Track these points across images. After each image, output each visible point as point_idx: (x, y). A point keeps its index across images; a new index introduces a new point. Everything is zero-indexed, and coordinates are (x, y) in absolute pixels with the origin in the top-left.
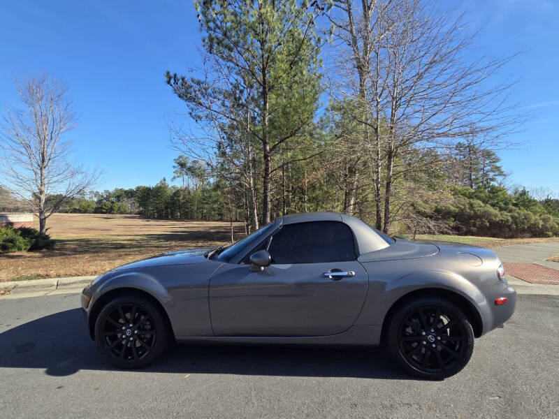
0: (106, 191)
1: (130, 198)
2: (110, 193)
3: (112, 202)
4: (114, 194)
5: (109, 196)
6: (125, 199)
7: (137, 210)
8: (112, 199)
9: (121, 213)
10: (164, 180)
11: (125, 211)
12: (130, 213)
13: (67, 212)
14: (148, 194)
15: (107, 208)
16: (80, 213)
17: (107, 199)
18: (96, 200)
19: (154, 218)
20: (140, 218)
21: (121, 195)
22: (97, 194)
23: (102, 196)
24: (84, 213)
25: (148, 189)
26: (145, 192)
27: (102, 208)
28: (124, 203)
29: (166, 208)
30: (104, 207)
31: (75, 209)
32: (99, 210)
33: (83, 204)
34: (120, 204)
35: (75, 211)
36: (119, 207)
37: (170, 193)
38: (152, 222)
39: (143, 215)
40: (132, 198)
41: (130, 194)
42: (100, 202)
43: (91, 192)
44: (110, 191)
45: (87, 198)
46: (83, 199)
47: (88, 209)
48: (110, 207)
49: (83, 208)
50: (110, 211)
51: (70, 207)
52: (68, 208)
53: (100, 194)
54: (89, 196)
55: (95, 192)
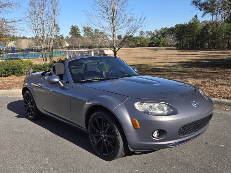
0: (156, 31)
1: (171, 34)
2: (158, 32)
3: (160, 38)
4: (161, 32)
6: (168, 35)
7: (175, 43)
8: (160, 36)
9: (165, 46)
10: (196, 16)
11: (167, 44)
12: (171, 46)
13: (134, 47)
14: (183, 30)
15: (156, 43)
16: (141, 47)
17: (156, 36)
18: (149, 37)
19: (187, 49)
20: (177, 49)
21: (166, 32)
22: (150, 33)
23: (153, 34)
24: (143, 47)
25: (184, 26)
26: (181, 29)
27: (153, 43)
28: (167, 39)
29: (197, 40)
30: (154, 42)
31: (138, 44)
32: (150, 45)
33: (143, 40)
34: (163, 39)
35: (138, 46)
36: (164, 42)
37: (200, 27)
38: (186, 52)
39: (180, 47)
40: (173, 35)
41: (171, 31)
42: (152, 38)
43: (147, 32)
44: (158, 30)
45: (145, 36)
46: (142, 37)
47: (145, 44)
48: (158, 41)
49: (142, 44)
50: (158, 45)
51: (135, 43)
52: (134, 44)
53: (152, 33)
54: (146, 35)
55: (149, 32)
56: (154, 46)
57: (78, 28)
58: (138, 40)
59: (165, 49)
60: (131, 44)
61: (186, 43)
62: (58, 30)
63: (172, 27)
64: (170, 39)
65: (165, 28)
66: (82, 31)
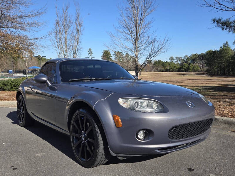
0: (186, 56)
1: (201, 60)
2: (188, 58)
3: (190, 64)
4: (191, 58)
5: (188, 59)
6: (198, 61)
7: (205, 69)
8: (190, 62)
9: (194, 71)
10: (227, 43)
11: (197, 70)
12: (201, 71)
13: (163, 71)
14: (214, 56)
15: (185, 68)
16: (170, 71)
17: (186, 62)
18: (179, 63)
19: (218, 75)
20: (207, 75)
21: (196, 58)
22: (180, 59)
23: (183, 60)
24: (172, 71)
25: (214, 52)
26: (211, 55)
27: (182, 68)
28: (197, 64)
29: (228, 66)
31: (167, 69)
32: (180, 70)
33: (172, 66)
34: (194, 65)
35: (167, 70)
36: (193, 67)
37: (231, 54)
38: (216, 78)
39: (210, 73)
40: (203, 61)
41: (201, 57)
42: (182, 64)
43: (177, 58)
44: (188, 56)
45: (174, 62)
46: (172, 63)
47: (174, 69)
48: (187, 67)
49: (172, 68)
50: (187, 70)
51: (165, 68)
52: (163, 69)
53: (182, 58)
54: (176, 61)
55: (179, 57)
56: (184, 71)
57: (109, 53)
58: (168, 65)
59: (194, 75)
60: (160, 69)
61: (217, 68)
62: (91, 53)
63: (203, 54)
64: (200, 65)
65: (195, 54)
66: (113, 55)
